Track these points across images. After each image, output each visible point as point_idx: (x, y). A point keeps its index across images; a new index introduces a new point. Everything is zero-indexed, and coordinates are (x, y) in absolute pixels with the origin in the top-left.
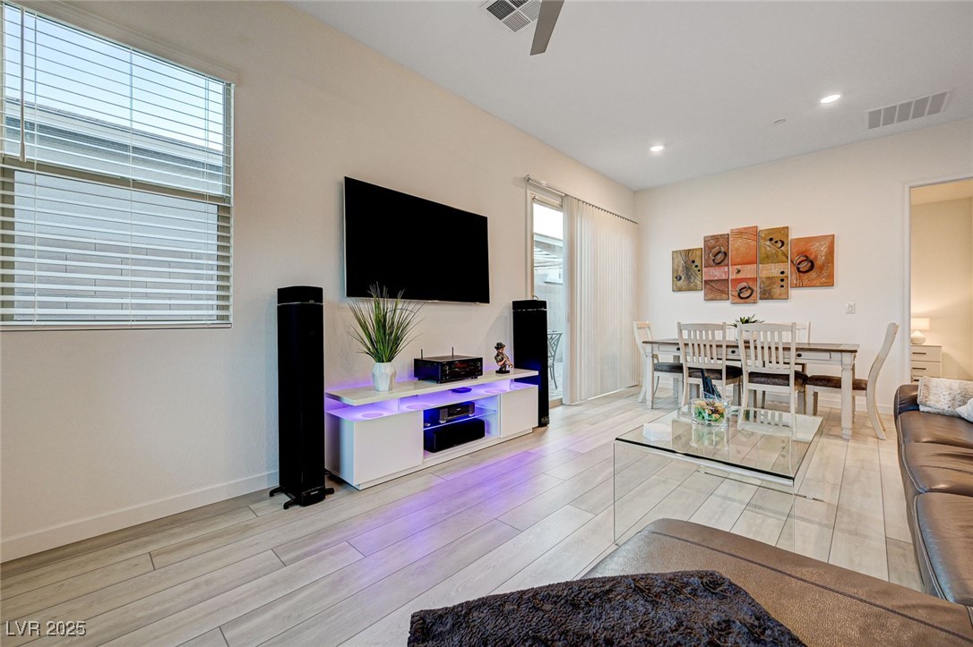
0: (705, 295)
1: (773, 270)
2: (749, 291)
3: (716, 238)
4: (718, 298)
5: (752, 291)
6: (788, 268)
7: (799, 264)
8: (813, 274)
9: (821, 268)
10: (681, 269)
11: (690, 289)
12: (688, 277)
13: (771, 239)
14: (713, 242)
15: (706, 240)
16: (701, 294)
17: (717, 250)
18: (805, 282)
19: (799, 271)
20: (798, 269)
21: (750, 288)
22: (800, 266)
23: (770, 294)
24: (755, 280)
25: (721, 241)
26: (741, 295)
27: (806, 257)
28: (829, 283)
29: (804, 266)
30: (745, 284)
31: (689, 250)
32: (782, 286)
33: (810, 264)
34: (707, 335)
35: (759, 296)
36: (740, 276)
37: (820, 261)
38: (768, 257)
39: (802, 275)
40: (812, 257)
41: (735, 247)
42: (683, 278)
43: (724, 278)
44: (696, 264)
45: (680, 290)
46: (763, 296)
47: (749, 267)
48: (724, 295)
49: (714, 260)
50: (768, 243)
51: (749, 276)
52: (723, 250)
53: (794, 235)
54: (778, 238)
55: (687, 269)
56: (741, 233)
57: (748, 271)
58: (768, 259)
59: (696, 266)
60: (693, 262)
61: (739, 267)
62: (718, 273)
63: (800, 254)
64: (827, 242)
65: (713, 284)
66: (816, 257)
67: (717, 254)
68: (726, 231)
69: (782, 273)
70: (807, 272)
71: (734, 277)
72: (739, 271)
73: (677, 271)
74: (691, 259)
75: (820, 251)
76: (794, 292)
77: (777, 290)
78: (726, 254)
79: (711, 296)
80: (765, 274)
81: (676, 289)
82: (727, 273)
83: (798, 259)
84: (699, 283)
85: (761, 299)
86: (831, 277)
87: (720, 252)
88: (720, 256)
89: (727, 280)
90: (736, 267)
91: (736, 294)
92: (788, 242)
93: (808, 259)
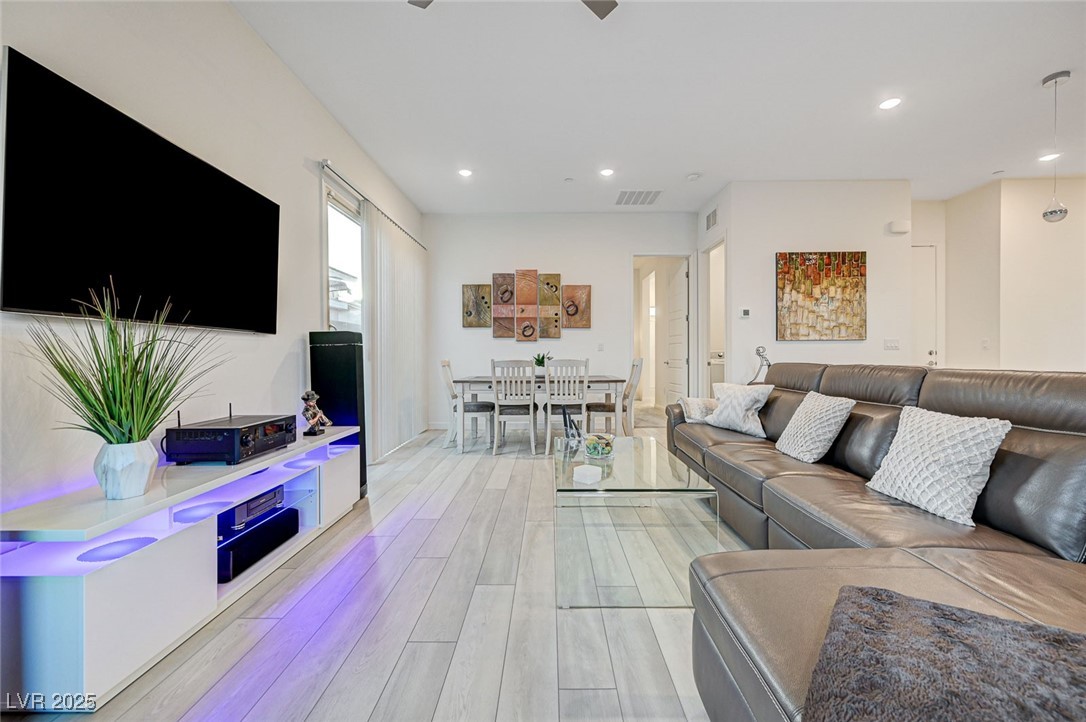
0: (494, 332)
1: (550, 311)
2: (531, 330)
3: (503, 276)
4: (506, 335)
5: (534, 330)
6: (560, 310)
7: (568, 308)
8: (577, 317)
9: (583, 312)
10: (471, 304)
11: (479, 326)
12: (478, 313)
13: (548, 284)
14: (501, 280)
15: (495, 277)
16: (489, 331)
17: (504, 288)
18: (572, 323)
19: (569, 314)
20: (567, 312)
21: (531, 327)
22: (569, 310)
23: (547, 333)
24: (535, 319)
25: (508, 280)
26: (526, 333)
27: (573, 301)
28: (588, 326)
29: (572, 310)
30: (527, 323)
31: (479, 286)
32: (556, 327)
33: (575, 309)
34: (519, 372)
35: (538, 334)
36: (524, 315)
37: (582, 306)
38: (545, 299)
39: (570, 317)
40: (577, 303)
41: (519, 286)
42: (473, 313)
43: (511, 316)
44: (486, 300)
45: (471, 326)
46: (542, 335)
47: (531, 307)
48: (510, 333)
49: (501, 298)
50: (546, 286)
51: (531, 316)
52: (510, 288)
53: (564, 282)
54: (552, 281)
55: (477, 305)
56: (525, 274)
57: (530, 311)
58: (545, 301)
59: (486, 303)
60: (483, 298)
61: (523, 306)
62: (504, 311)
63: (568, 299)
64: (586, 291)
65: (502, 322)
66: (579, 302)
67: (504, 293)
68: (513, 271)
69: (556, 314)
70: (573, 315)
71: (519, 316)
72: (523, 311)
73: (467, 306)
74: (482, 294)
75: (581, 296)
76: (565, 332)
77: (552, 330)
78: (512, 293)
79: (500, 333)
80: (543, 315)
81: (467, 325)
82: (513, 311)
83: (567, 304)
84: (488, 319)
85: (540, 337)
86: (589, 319)
87: (507, 291)
88: (507, 294)
89: (513, 318)
90: (521, 306)
91: (520, 332)
92: (560, 287)
93: (574, 304)
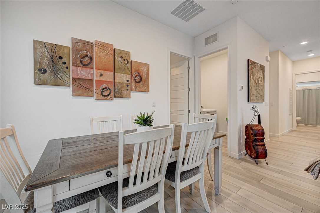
0: (73, 91)
1: (123, 78)
2: (109, 91)
3: (83, 42)
4: (85, 94)
5: (111, 91)
6: (128, 77)
7: (135, 77)
8: (141, 84)
9: (145, 82)
10: (45, 61)
11: (56, 84)
12: (55, 72)
13: (122, 57)
14: (81, 46)
15: (75, 42)
16: (68, 90)
17: (84, 53)
18: (138, 89)
19: (135, 81)
20: (135, 79)
21: (109, 89)
23: (121, 94)
24: (112, 83)
25: (88, 47)
26: (104, 93)
27: (139, 73)
28: (147, 91)
29: (138, 78)
30: (105, 85)
31: (56, 46)
32: (128, 90)
33: (140, 78)
35: (114, 95)
36: (102, 79)
37: (144, 77)
38: (120, 69)
39: (137, 84)
40: (141, 74)
41: (98, 55)
42: (49, 71)
43: (90, 78)
44: (64, 60)
45: (44, 83)
46: (117, 95)
47: (108, 73)
48: (90, 93)
49: (81, 62)
50: (120, 59)
51: (108, 80)
52: (89, 55)
53: (133, 58)
54: (125, 57)
55: (53, 63)
56: (104, 46)
57: (108, 76)
59: (64, 63)
60: (61, 58)
61: (102, 72)
62: (84, 73)
63: (136, 71)
64: (147, 68)
65: (81, 82)
66: (143, 74)
67: (83, 58)
68: (92, 41)
69: (128, 81)
70: (138, 82)
71: (98, 79)
72: (101, 75)
73: (41, 63)
74: (59, 54)
75: (143, 70)
76: (133, 94)
77: (125, 92)
78: (91, 59)
79: (80, 92)
80: (118, 80)
81: (39, 82)
82: (92, 74)
83: (135, 74)
84: (66, 79)
85: (115, 97)
86: (148, 87)
87: (87, 56)
88: (86, 59)
89: (92, 80)
90: (99, 71)
91: (99, 92)
92: (130, 62)
93: (139, 75)
